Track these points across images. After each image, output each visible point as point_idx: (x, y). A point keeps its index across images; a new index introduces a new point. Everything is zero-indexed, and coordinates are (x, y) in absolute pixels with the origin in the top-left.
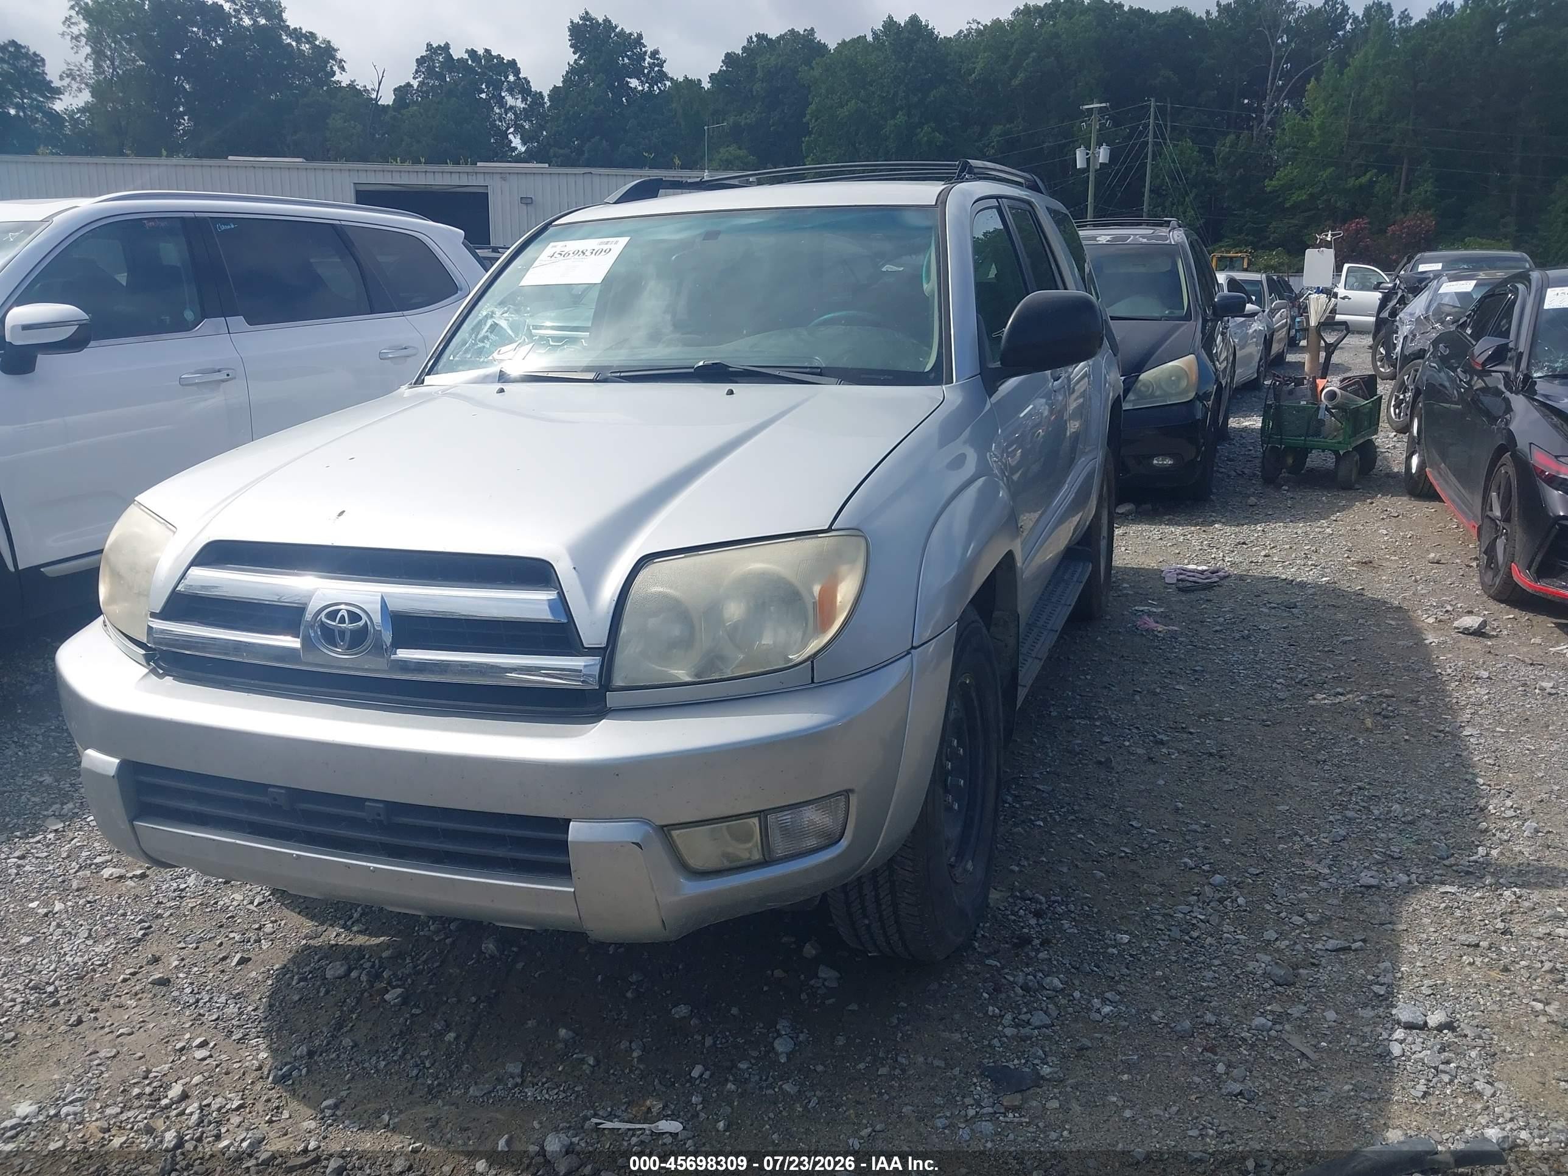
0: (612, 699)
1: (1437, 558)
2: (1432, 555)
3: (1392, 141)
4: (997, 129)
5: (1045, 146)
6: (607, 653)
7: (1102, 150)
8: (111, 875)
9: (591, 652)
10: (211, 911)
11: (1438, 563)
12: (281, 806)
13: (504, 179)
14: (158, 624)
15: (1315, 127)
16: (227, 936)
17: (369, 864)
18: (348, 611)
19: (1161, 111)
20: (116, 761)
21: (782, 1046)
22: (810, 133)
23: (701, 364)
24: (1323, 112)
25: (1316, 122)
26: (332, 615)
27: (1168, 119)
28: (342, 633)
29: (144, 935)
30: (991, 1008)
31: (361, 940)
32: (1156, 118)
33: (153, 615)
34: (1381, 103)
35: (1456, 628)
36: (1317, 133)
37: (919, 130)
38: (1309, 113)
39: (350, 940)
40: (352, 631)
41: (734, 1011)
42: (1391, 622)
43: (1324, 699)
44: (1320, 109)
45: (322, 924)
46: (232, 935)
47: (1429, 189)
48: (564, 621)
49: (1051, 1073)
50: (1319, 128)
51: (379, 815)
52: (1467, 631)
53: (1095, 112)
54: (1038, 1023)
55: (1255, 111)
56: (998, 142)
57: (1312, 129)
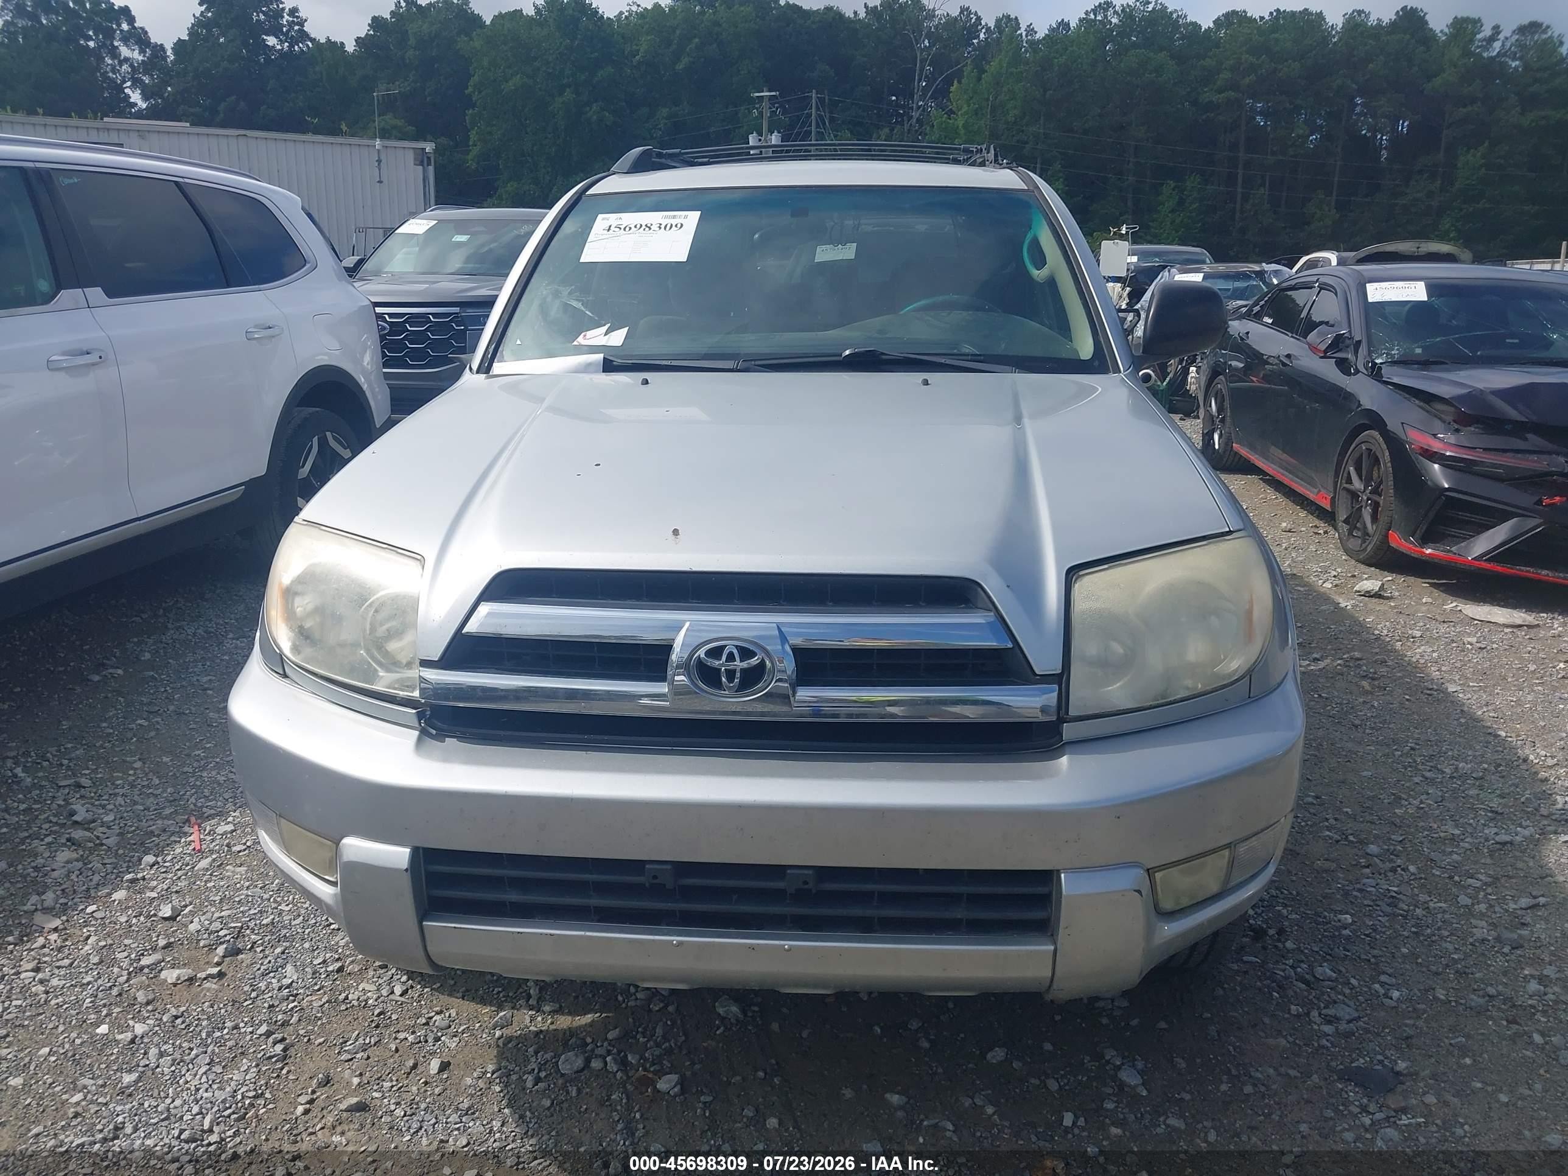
0: (1069, 731)
1: (1289, 527)
2: (1284, 525)
3: (1026, 143)
4: (665, 111)
5: (712, 129)
6: (1061, 679)
7: (773, 137)
8: (178, 978)
9: (1046, 679)
10: (347, 1009)
11: (1289, 531)
12: (665, 885)
13: (142, 137)
14: (434, 675)
15: (961, 125)
16: (396, 1038)
17: (782, 942)
18: (737, 647)
19: (821, 100)
20: (405, 852)
21: (1130, 1077)
22: (473, 106)
23: (847, 352)
24: (966, 113)
25: (960, 122)
26: (715, 653)
27: (827, 110)
28: (731, 674)
29: (285, 1050)
30: (1293, 1007)
31: (564, 1022)
32: (818, 109)
33: (426, 663)
34: (1015, 108)
35: (1356, 591)
36: (962, 132)
37: (588, 108)
38: (954, 113)
39: (552, 1023)
40: (743, 671)
41: (1048, 1046)
42: (1299, 588)
43: (1309, 665)
44: (964, 110)
45: (500, 1008)
46: (401, 1036)
47: (1061, 187)
48: (1010, 645)
49: (1407, 1067)
50: (964, 126)
51: (806, 883)
52: (1369, 594)
53: (766, 100)
54: (1347, 1017)
55: (903, 107)
56: (666, 124)
57: (958, 127)
